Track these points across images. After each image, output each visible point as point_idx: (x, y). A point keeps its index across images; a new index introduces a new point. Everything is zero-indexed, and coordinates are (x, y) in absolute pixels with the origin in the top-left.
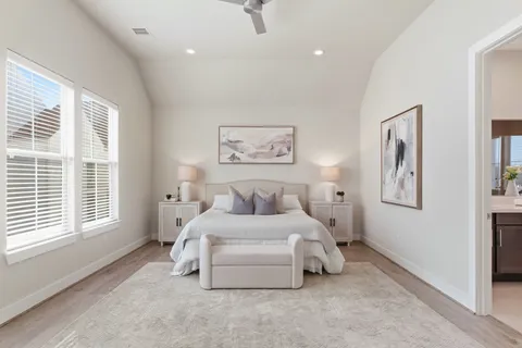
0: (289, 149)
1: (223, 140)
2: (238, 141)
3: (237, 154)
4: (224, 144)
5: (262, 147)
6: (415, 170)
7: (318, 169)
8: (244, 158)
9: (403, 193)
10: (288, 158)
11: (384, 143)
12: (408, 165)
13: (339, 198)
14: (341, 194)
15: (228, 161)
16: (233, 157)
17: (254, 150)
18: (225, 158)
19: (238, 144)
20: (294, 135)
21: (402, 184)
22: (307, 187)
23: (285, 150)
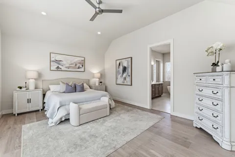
0: (82, 66)
1: (53, 59)
2: (60, 61)
3: (60, 66)
4: (53, 61)
5: (72, 64)
6: (130, 74)
7: (94, 74)
8: (63, 68)
9: (125, 81)
10: (82, 69)
11: (117, 67)
12: (127, 73)
13: (101, 84)
14: (101, 82)
15: (56, 69)
16: (58, 67)
17: (68, 65)
18: (54, 68)
19: (61, 62)
20: (84, 61)
21: (125, 79)
22: (89, 80)
23: (81, 66)
